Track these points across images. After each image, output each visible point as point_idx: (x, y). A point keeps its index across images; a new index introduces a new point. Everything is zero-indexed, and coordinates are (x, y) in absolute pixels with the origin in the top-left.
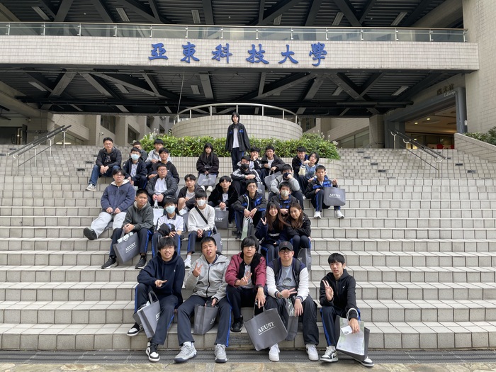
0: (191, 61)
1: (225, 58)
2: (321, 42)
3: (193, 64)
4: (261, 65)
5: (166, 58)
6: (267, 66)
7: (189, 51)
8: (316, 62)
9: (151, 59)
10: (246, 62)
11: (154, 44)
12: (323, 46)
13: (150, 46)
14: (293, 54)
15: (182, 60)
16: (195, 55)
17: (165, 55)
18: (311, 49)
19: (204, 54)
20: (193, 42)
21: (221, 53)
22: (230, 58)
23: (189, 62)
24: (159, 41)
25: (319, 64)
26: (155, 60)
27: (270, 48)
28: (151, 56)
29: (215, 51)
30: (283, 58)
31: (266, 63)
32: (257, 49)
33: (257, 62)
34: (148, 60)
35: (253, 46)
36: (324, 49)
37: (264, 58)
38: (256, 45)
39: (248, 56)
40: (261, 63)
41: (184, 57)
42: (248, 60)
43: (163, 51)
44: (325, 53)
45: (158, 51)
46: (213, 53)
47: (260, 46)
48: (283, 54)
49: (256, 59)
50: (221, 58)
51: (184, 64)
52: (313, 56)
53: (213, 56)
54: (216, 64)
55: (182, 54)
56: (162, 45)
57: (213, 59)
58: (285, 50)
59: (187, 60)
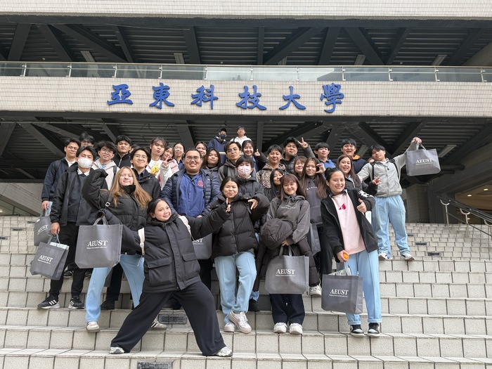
0: (164, 106)
1: (209, 103)
2: (336, 83)
3: (165, 110)
4: (256, 112)
5: (130, 103)
6: (264, 113)
7: (161, 94)
8: (330, 108)
9: (110, 104)
10: (236, 108)
11: (116, 84)
12: (338, 87)
13: (111, 88)
14: (298, 97)
15: (151, 105)
16: (169, 99)
17: (129, 98)
18: (322, 92)
19: (181, 98)
20: (166, 82)
21: (203, 96)
22: (215, 102)
23: (160, 108)
24: (122, 81)
25: (333, 110)
26: (116, 105)
27: (268, 91)
28: (110, 100)
29: (195, 93)
30: (285, 103)
31: (263, 109)
32: (251, 92)
33: (251, 108)
34: (106, 105)
35: (246, 88)
36: (340, 91)
37: (260, 103)
38: (250, 87)
39: (239, 100)
40: (256, 109)
41: (154, 101)
42: (238, 105)
43: (127, 94)
44: (341, 96)
45: (121, 94)
46: (193, 97)
47: (254, 87)
48: (285, 98)
49: (249, 105)
50: (203, 103)
51: (154, 110)
52: (325, 100)
53: (192, 100)
54: (196, 110)
55: (152, 97)
56: (126, 87)
57: (192, 104)
58: (287, 93)
59: (158, 105)
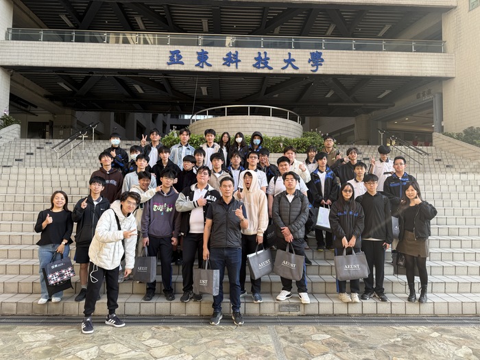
0: (205, 66)
1: (235, 64)
2: (319, 51)
3: (206, 69)
4: (266, 71)
5: (182, 63)
6: (271, 72)
7: (203, 57)
8: (314, 68)
10: (253, 68)
11: (172, 50)
12: (321, 54)
13: (168, 53)
15: (196, 65)
16: (208, 61)
17: (181, 60)
18: (310, 57)
19: (216, 60)
20: (206, 49)
21: (230, 59)
22: (239, 64)
23: (202, 67)
24: (176, 48)
25: (317, 70)
26: (173, 65)
27: (274, 56)
28: (169, 62)
29: (225, 57)
30: (285, 65)
31: (270, 68)
32: (263, 56)
33: (263, 68)
34: (166, 65)
35: (259, 53)
36: (322, 57)
37: (269, 65)
38: (262, 52)
39: (255, 62)
40: (266, 69)
41: (198, 62)
42: (254, 66)
43: (180, 57)
44: (323, 60)
45: (175, 57)
46: (224, 59)
47: (265, 53)
48: (285, 61)
49: (261, 65)
50: (231, 64)
51: (198, 69)
52: (311, 63)
53: (223, 62)
54: (226, 69)
55: (196, 60)
56: (179, 52)
57: (223, 64)
58: (287, 58)
59: (201, 65)
